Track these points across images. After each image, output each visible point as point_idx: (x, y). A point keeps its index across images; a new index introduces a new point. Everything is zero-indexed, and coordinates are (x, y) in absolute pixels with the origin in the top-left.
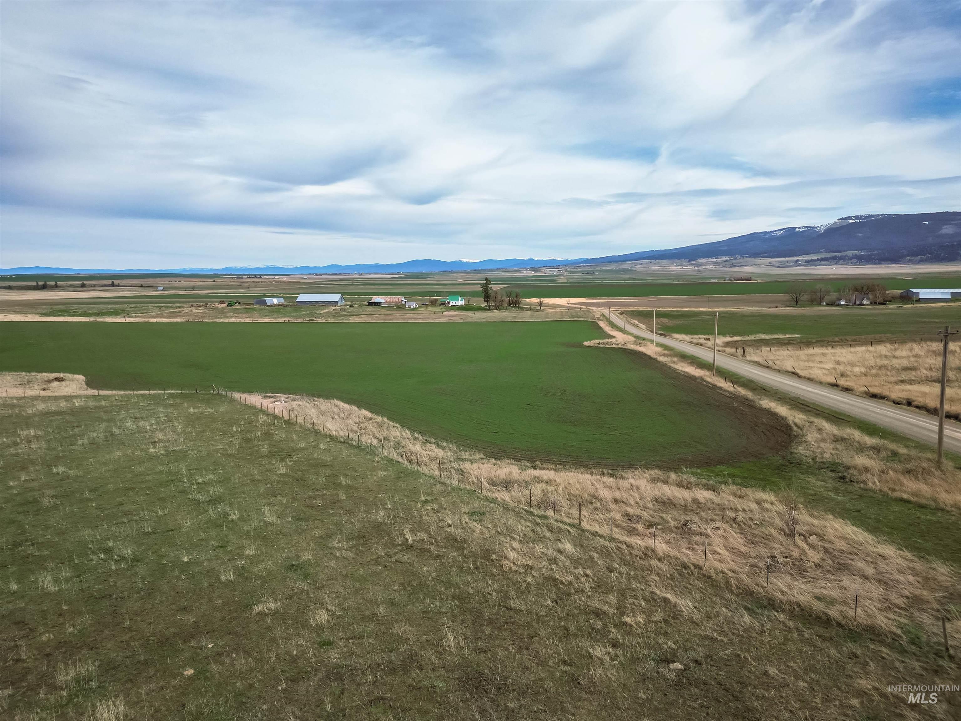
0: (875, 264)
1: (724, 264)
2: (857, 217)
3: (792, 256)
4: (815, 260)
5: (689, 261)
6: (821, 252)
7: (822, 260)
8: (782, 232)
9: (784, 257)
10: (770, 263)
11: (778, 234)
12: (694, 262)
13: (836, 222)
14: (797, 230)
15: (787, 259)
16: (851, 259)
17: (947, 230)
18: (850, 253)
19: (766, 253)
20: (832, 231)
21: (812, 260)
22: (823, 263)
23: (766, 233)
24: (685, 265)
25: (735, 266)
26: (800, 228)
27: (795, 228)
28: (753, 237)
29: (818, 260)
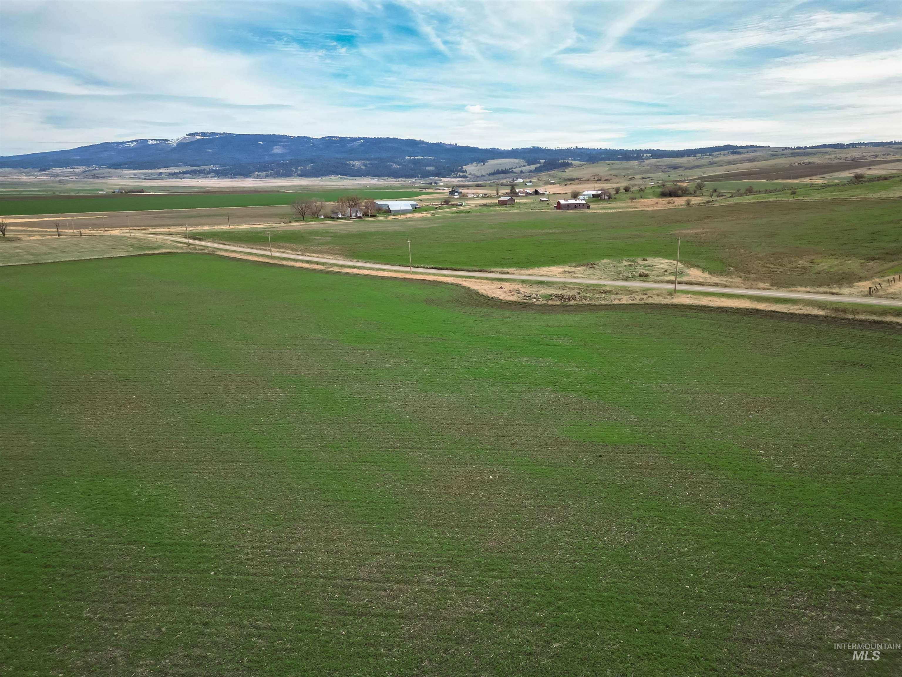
0: (231, 178)
1: (84, 175)
2: (203, 134)
3: (154, 168)
4: (177, 173)
5: (41, 170)
6: (180, 166)
7: (184, 173)
8: (135, 143)
9: (146, 169)
10: (134, 175)
11: (132, 145)
12: (47, 172)
13: (185, 138)
14: (150, 142)
15: (150, 171)
16: (209, 173)
17: (277, 150)
18: (207, 167)
19: (126, 164)
20: (182, 146)
21: (175, 174)
22: (186, 176)
23: (118, 143)
24: (38, 176)
25: (98, 177)
26: (151, 140)
27: (147, 140)
28: (105, 147)
29: (180, 173)
